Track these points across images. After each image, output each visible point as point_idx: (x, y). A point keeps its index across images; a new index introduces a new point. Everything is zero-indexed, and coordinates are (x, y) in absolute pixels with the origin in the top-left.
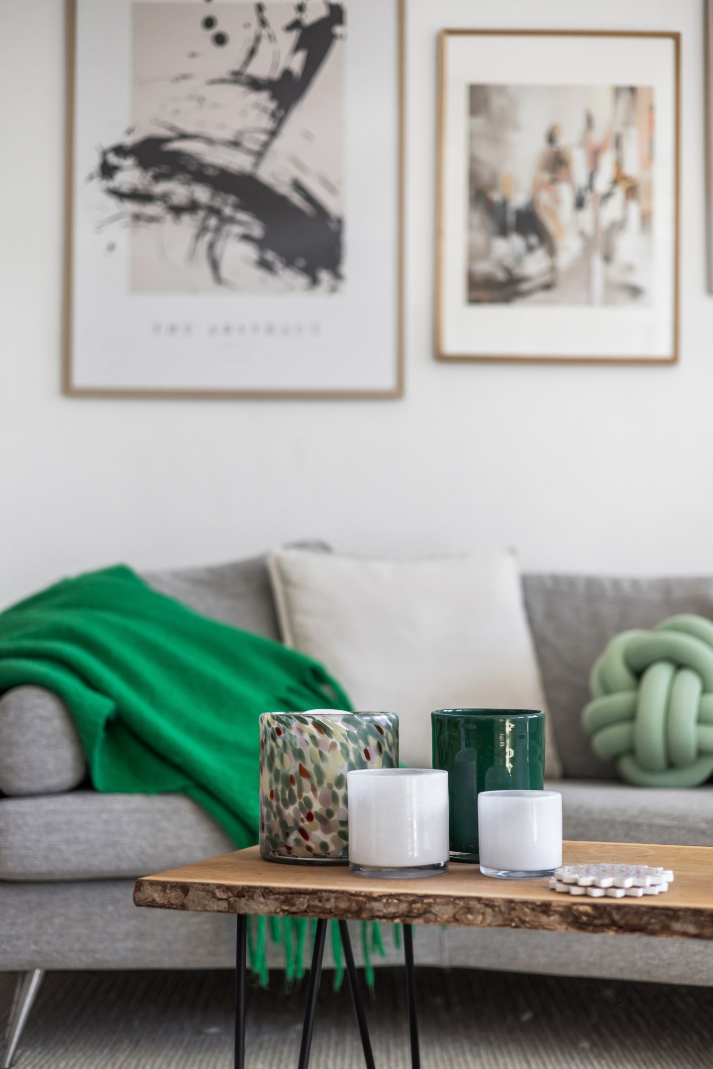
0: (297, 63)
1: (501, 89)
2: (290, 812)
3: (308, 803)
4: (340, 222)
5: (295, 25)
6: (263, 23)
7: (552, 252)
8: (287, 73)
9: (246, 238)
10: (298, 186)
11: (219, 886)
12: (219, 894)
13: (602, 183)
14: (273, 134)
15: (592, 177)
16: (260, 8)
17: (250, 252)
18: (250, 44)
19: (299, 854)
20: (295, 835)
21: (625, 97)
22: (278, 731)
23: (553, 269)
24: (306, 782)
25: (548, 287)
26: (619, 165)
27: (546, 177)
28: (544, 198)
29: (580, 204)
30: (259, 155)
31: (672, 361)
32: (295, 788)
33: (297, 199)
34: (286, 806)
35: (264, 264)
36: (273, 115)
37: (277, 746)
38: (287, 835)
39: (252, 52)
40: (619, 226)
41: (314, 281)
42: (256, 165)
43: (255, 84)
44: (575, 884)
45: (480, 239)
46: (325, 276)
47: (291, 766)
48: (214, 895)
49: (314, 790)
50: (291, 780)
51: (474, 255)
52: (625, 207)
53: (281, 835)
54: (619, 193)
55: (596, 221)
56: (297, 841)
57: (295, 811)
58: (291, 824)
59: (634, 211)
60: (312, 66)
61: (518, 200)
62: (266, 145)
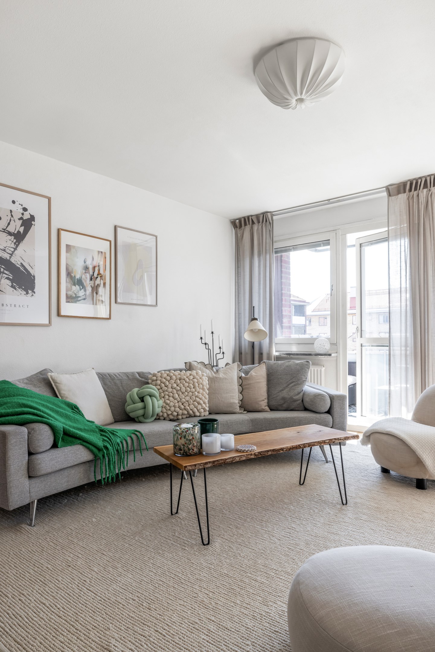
0: (22, 230)
1: (74, 247)
2: (190, 446)
3: (194, 444)
4: (34, 277)
5: (21, 219)
6: (12, 216)
7: (85, 291)
8: (19, 232)
9: (7, 278)
10: (22, 265)
11: (201, 463)
12: (202, 465)
13: (95, 275)
14: (15, 249)
15: (93, 273)
16: (11, 211)
17: (9, 283)
18: (9, 221)
19: (192, 453)
20: (192, 450)
21: (100, 254)
22: (187, 431)
23: (85, 295)
24: (194, 440)
25: (84, 299)
26: (99, 271)
27: (84, 271)
28: (83, 276)
29: (91, 279)
30: (11, 255)
31: (110, 318)
32: (191, 442)
33: (22, 269)
34: (189, 445)
35: (12, 286)
36: (15, 244)
37: (187, 434)
38: (189, 451)
39: (9, 224)
40: (98, 285)
41: (27, 293)
42: (10, 257)
43: (10, 234)
44: (244, 450)
45: (69, 285)
46: (30, 292)
47: (191, 438)
48: (201, 465)
49: (195, 441)
50: (191, 440)
51: (67, 290)
52: (100, 281)
53: (188, 451)
54: (99, 278)
55: (94, 283)
56: (192, 452)
57: (191, 446)
58: (190, 448)
59: (102, 282)
60: (26, 231)
61: (78, 277)
62: (13, 252)
